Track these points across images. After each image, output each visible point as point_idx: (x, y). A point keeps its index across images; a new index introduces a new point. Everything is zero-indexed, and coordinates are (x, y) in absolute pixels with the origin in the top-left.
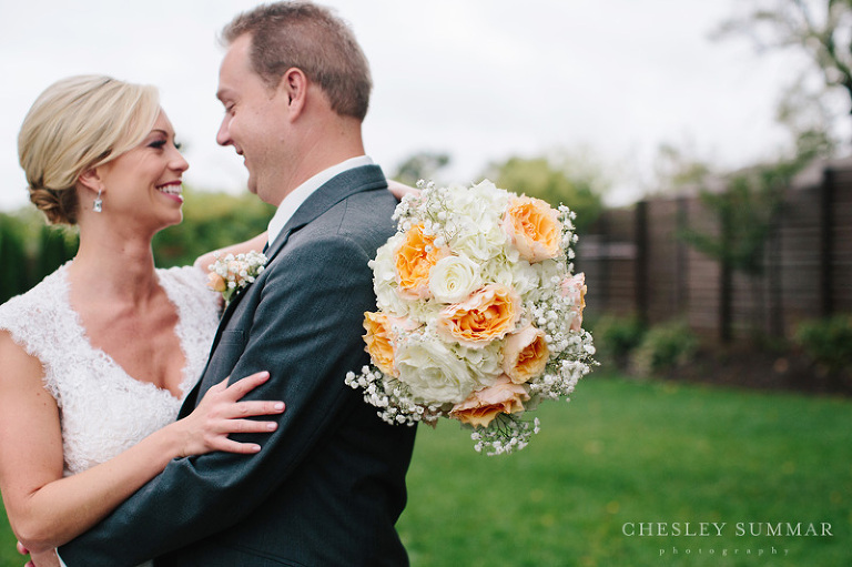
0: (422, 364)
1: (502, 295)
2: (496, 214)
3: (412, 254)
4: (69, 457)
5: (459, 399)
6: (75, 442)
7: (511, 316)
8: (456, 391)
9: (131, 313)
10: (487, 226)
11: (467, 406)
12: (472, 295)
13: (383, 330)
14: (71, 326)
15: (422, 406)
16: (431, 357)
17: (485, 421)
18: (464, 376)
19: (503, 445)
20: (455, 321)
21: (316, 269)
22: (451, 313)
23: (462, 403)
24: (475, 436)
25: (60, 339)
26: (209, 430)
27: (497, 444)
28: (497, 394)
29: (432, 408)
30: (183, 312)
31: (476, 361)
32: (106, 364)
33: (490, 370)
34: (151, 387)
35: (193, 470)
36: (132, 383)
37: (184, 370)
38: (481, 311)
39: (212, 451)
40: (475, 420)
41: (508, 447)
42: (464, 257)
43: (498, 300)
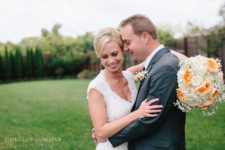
0: (191, 100)
1: (208, 83)
2: (203, 64)
3: (186, 75)
4: (109, 116)
5: (199, 105)
6: (110, 113)
7: (210, 87)
8: (199, 104)
9: (119, 82)
10: (202, 68)
11: (201, 107)
12: (201, 84)
13: (181, 92)
14: (107, 86)
15: (191, 107)
16: (193, 98)
17: (205, 109)
18: (201, 101)
19: (210, 113)
20: (198, 90)
21: (164, 72)
22: (197, 89)
23: (200, 106)
24: (203, 112)
25: (106, 89)
26: (145, 113)
27: (208, 113)
28: (208, 103)
29: (193, 108)
30: (129, 81)
31: (203, 98)
32: (116, 95)
33: (206, 99)
34: (125, 100)
35: (142, 121)
36: (122, 100)
37: (132, 96)
38: (204, 87)
39: (146, 117)
40: (203, 109)
41: (211, 113)
42: (198, 76)
43: (207, 84)
